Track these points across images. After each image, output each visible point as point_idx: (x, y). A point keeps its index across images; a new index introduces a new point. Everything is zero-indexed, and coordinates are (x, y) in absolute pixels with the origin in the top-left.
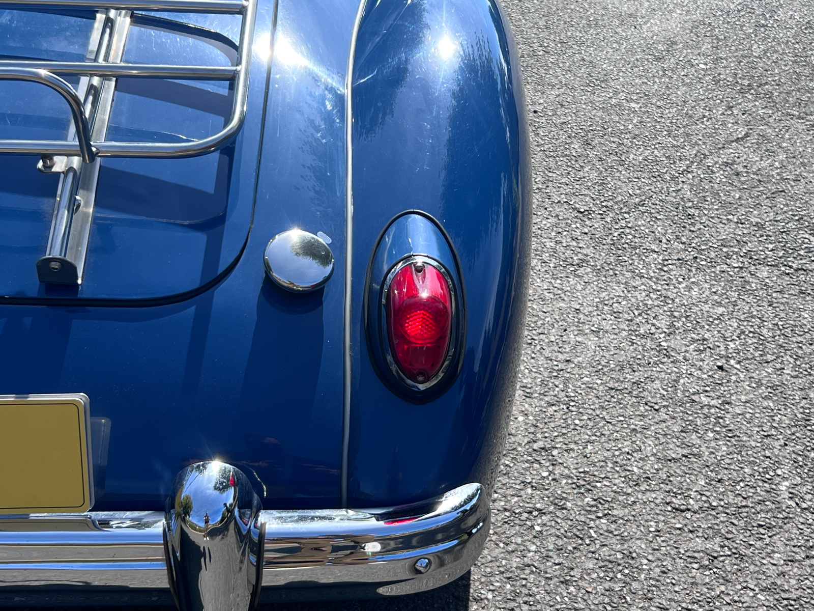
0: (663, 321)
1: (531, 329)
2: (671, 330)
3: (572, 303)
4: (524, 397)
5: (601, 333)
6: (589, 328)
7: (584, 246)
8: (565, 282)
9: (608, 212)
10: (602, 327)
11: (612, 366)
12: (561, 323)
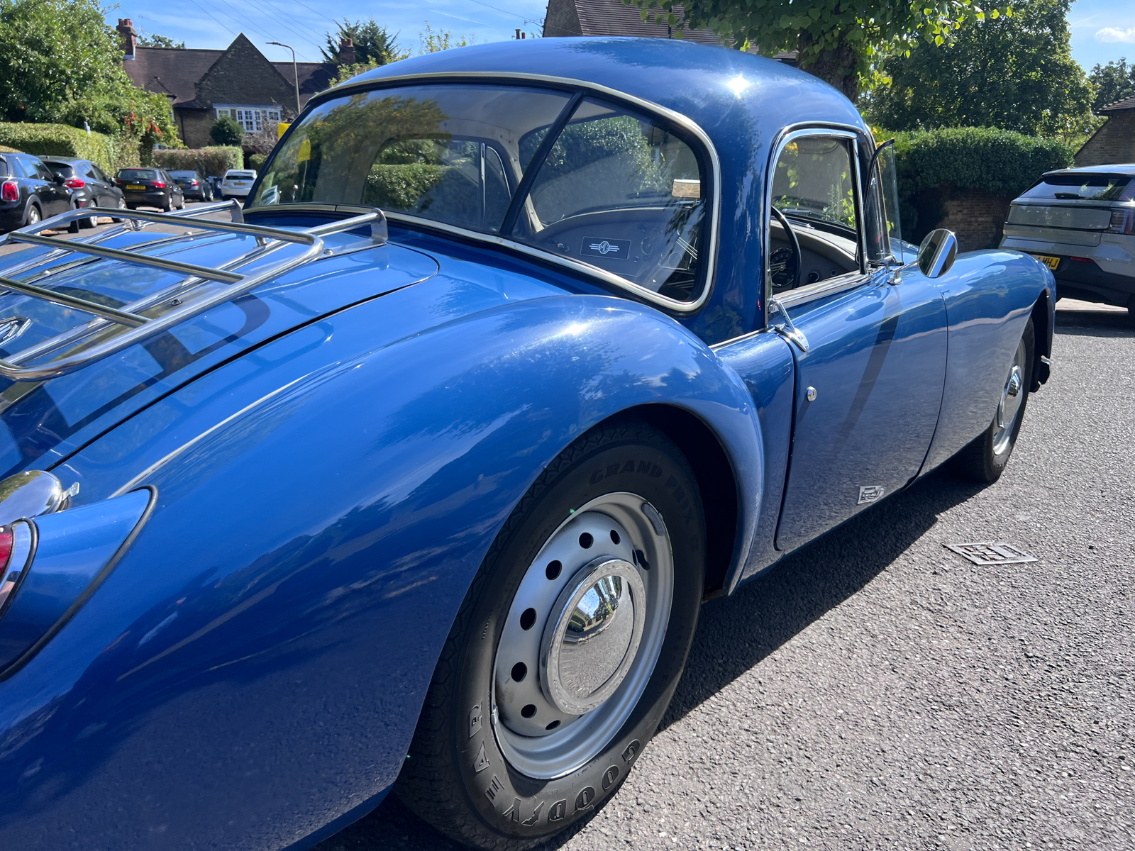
0: (975, 811)
1: (802, 747)
2: (974, 826)
3: (888, 741)
4: (698, 814)
5: (878, 788)
6: (871, 777)
7: (984, 691)
8: (907, 717)
9: (1064, 668)
10: (887, 783)
11: (843, 831)
12: (844, 757)
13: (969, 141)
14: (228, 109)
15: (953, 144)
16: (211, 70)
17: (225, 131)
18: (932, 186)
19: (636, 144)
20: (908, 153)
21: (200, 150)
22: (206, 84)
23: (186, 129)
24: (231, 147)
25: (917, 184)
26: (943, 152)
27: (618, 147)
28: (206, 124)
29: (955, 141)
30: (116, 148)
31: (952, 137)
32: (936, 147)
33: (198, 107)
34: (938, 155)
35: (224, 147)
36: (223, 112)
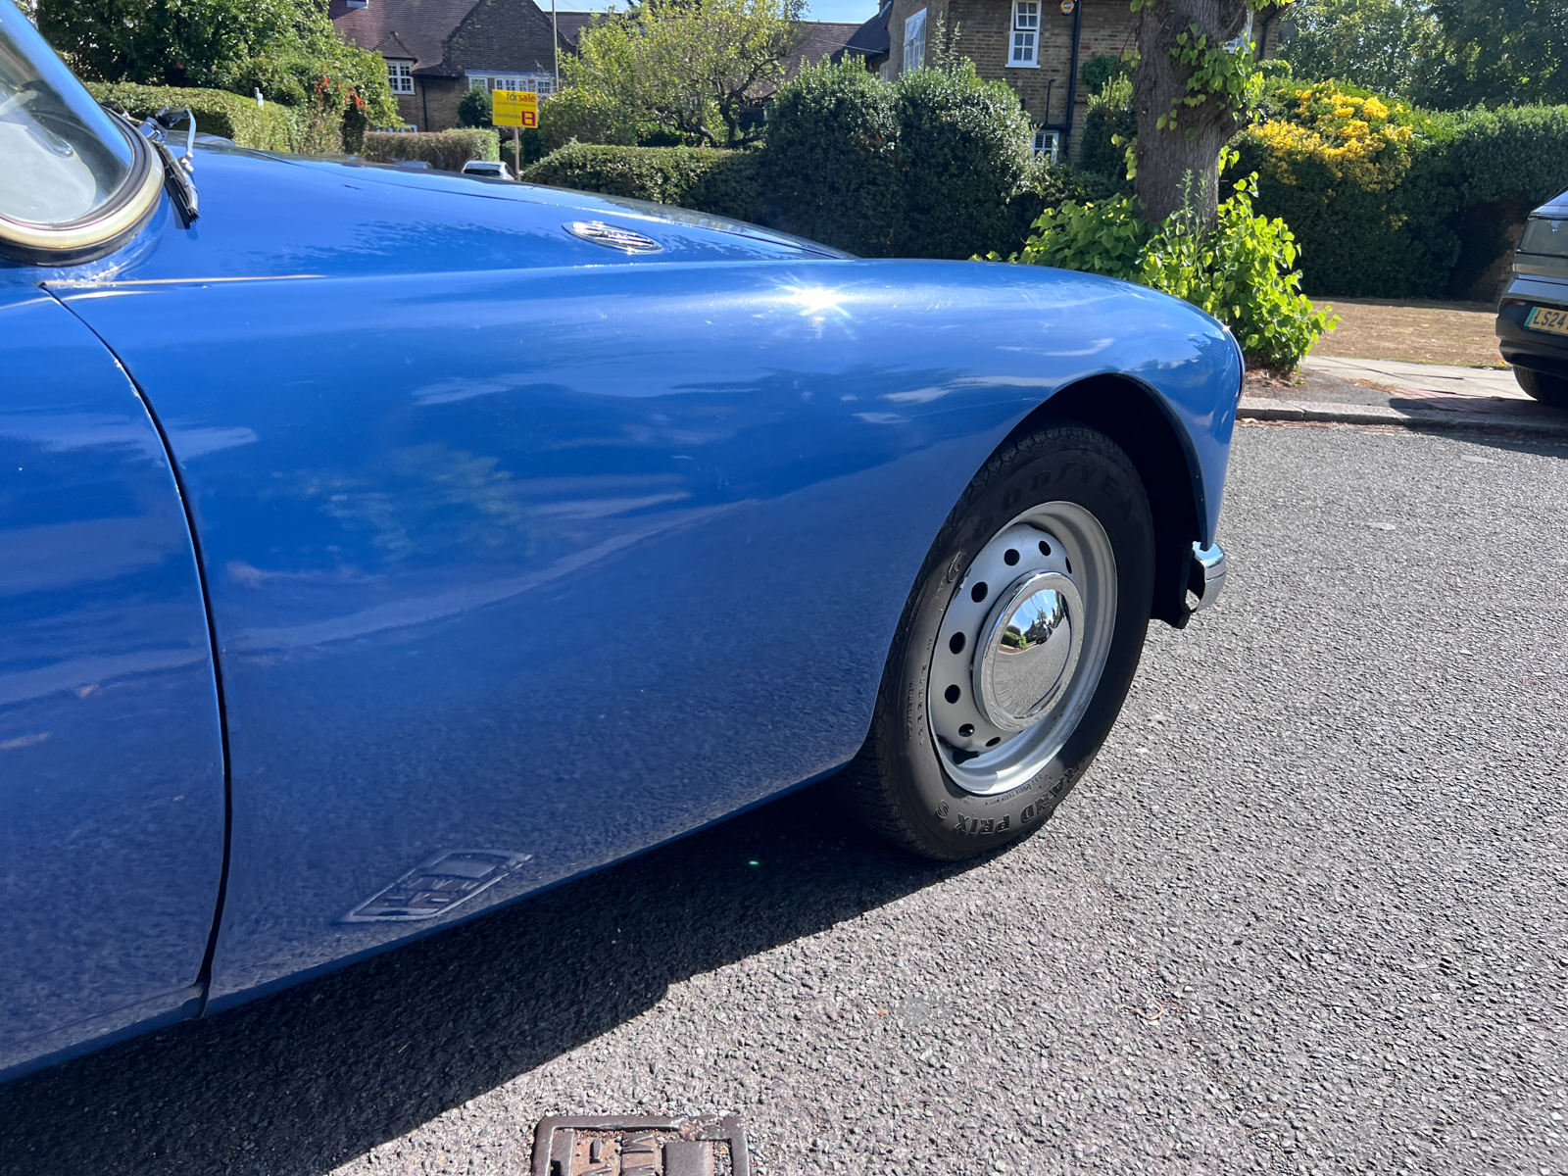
13: (1554, 127)
14: (484, 77)
15: (1528, 133)
16: (463, 22)
17: (476, 107)
18: (1488, 199)
19: (1009, 123)
20: (1451, 145)
21: (439, 134)
22: (457, 42)
23: (428, 105)
24: (481, 129)
25: (1462, 197)
26: (1509, 144)
27: (979, 126)
28: (454, 98)
29: (1531, 126)
30: (301, 126)
31: (1528, 121)
32: (1498, 138)
33: (445, 74)
34: (1500, 148)
35: (473, 130)
36: (476, 80)
